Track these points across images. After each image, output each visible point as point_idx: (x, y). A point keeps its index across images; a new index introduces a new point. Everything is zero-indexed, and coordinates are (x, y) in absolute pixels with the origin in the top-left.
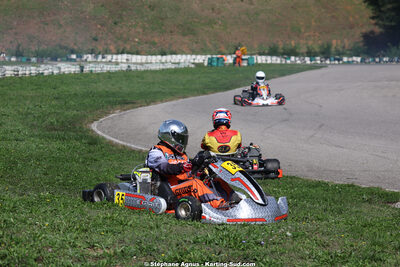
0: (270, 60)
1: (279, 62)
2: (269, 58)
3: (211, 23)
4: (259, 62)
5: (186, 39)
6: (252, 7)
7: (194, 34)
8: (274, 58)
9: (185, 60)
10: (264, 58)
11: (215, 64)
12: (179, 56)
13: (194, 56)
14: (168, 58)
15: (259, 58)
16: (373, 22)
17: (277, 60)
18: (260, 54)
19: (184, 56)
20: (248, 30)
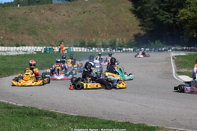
1: (86, 51)
2: (80, 49)
3: (46, 28)
4: (74, 51)
5: (31, 37)
6: (70, 19)
7: (36, 34)
8: (83, 49)
9: (30, 49)
10: (77, 48)
11: (48, 52)
12: (27, 47)
13: (36, 47)
14: (21, 48)
15: (74, 48)
16: (140, 28)
17: (84, 50)
18: (75, 46)
19: (30, 47)
20: (67, 32)
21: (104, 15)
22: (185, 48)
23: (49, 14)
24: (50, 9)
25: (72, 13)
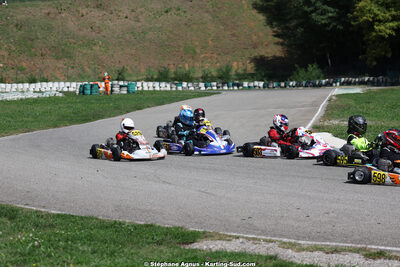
0: (158, 86)
1: (168, 88)
2: (157, 84)
3: (90, 44)
4: (146, 88)
5: (60, 64)
6: (140, 24)
7: (70, 57)
8: (163, 84)
9: (52, 88)
10: (151, 84)
11: (88, 92)
12: (50, 84)
13: (68, 84)
14: (38, 86)
15: (145, 84)
17: (165, 86)
18: (147, 80)
19: (56, 84)
20: (133, 52)
21: (206, 15)
22: (366, 79)
23: (95, 15)
24: (99, 6)
25: (142, 13)
